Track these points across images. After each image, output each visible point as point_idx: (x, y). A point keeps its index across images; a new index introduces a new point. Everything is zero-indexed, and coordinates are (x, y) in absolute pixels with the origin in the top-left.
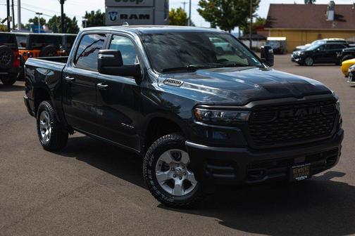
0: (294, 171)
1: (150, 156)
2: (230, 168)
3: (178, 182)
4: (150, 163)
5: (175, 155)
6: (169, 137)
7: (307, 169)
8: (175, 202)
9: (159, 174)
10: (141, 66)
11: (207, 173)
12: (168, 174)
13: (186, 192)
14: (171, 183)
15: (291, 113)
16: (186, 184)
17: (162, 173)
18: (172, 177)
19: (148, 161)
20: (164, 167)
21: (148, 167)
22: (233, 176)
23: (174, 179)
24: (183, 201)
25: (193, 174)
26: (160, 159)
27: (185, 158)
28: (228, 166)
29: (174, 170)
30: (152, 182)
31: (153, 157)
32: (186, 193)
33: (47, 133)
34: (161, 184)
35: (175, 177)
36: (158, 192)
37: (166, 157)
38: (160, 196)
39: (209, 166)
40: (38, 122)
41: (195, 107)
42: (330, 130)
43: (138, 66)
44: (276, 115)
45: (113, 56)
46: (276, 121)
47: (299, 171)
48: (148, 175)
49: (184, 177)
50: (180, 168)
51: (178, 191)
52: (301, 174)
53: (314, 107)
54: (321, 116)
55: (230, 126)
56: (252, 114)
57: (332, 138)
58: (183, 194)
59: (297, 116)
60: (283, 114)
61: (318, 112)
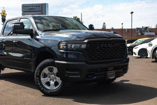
0: (108, 74)
1: (38, 70)
2: (77, 72)
3: (52, 83)
4: (38, 74)
5: (50, 70)
6: (47, 60)
7: (114, 73)
8: (51, 93)
9: (42, 79)
10: (33, 30)
11: (66, 75)
12: (47, 79)
13: (56, 88)
14: (48, 84)
15: (106, 46)
16: (56, 84)
17: (44, 79)
18: (49, 81)
19: (37, 73)
20: (45, 76)
21: (37, 76)
22: (79, 76)
23: (50, 81)
24: (54, 92)
25: (59, 78)
26: (43, 72)
27: (55, 70)
29: (50, 77)
30: (39, 84)
31: (39, 71)
34: (43, 84)
36: (42, 89)
37: (46, 71)
38: (43, 90)
39: (67, 72)
41: (59, 44)
42: (123, 56)
43: (32, 30)
44: (99, 46)
45: (19, 25)
46: (99, 49)
47: (111, 74)
48: (37, 80)
49: (55, 80)
50: (53, 76)
51: (52, 87)
52: (112, 76)
53: (116, 43)
54: (119, 48)
55: (77, 51)
56: (87, 45)
57: (125, 59)
58: (55, 88)
59: (109, 47)
60: (102, 46)
61: (118, 46)
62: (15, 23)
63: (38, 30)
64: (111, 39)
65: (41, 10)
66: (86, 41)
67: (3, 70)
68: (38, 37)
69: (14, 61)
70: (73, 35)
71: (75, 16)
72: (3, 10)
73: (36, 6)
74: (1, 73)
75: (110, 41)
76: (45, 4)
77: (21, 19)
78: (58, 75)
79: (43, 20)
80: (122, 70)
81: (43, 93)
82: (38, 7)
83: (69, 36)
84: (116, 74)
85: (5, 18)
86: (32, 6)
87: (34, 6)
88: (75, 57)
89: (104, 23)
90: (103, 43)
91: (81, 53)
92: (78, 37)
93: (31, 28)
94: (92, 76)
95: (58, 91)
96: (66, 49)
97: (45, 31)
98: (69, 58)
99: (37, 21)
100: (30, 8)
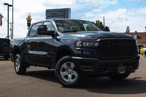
0: (119, 69)
1: (58, 65)
3: (70, 76)
4: (58, 69)
5: (68, 65)
6: (66, 57)
7: (124, 69)
8: (69, 84)
9: (61, 73)
10: (55, 31)
11: (81, 69)
12: (65, 73)
14: (66, 77)
15: (116, 44)
16: (73, 77)
17: (63, 73)
18: (67, 74)
20: (64, 70)
22: (92, 70)
24: (72, 84)
25: (76, 72)
26: (62, 66)
27: (73, 65)
28: (90, 66)
29: (68, 71)
30: (59, 77)
32: (73, 81)
33: (18, 67)
34: (62, 77)
35: (69, 74)
36: (61, 81)
37: (65, 66)
38: (62, 82)
39: (82, 66)
40: (15, 63)
41: (76, 42)
42: (133, 54)
43: (53, 31)
44: (110, 44)
45: (43, 27)
46: (110, 47)
47: (121, 69)
48: (57, 74)
49: (72, 74)
50: (70, 70)
51: (70, 80)
52: (122, 71)
53: (126, 42)
54: (129, 46)
55: (91, 49)
56: (99, 44)
57: (135, 57)
58: (72, 81)
59: (119, 46)
60: (113, 44)
61: (128, 45)
62: (39, 26)
63: (59, 31)
64: (122, 38)
65: (64, 15)
66: (98, 40)
67: (28, 67)
68: (58, 37)
69: (38, 59)
70: (88, 35)
71: (97, 20)
72: (29, 15)
73: (59, 11)
74: (27, 71)
75: (120, 41)
76: (68, 9)
77: (44, 23)
78: (74, 69)
79: (64, 23)
80: (131, 66)
81: (62, 85)
82: (61, 12)
83: (85, 36)
84: (126, 70)
85: (30, 23)
86: (56, 11)
87: (57, 11)
88: (89, 54)
89: (128, 27)
90: (113, 41)
91: (94, 51)
92: (93, 37)
93: (53, 30)
94: (104, 70)
95: (75, 83)
96: (82, 47)
97: (64, 32)
98: (84, 54)
99: (58, 24)
100: (53, 13)
